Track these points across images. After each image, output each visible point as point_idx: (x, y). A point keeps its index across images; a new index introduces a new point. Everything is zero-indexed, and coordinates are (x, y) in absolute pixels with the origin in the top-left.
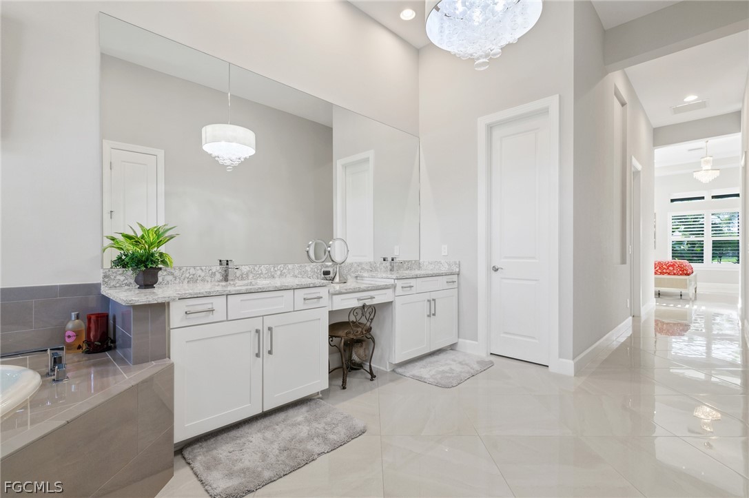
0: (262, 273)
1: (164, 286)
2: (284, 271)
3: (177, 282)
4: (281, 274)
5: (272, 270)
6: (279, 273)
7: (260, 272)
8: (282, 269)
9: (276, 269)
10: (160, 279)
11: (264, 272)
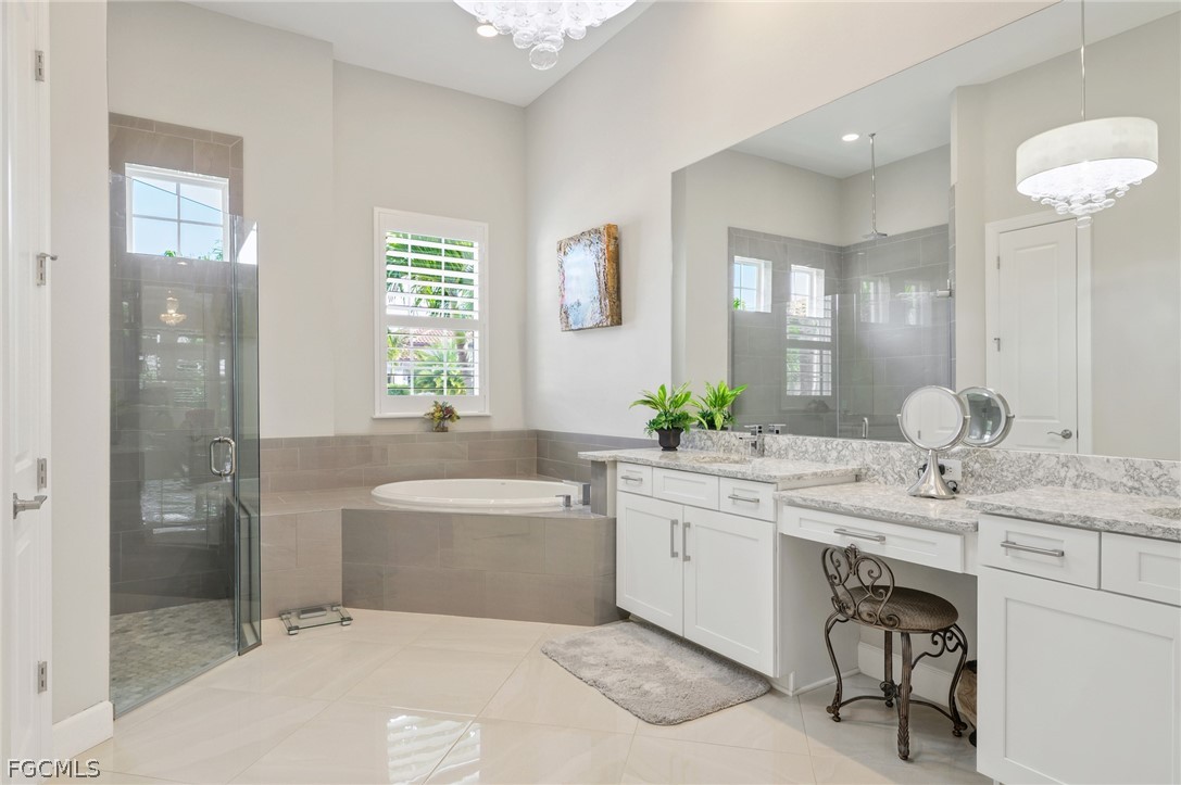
0: (806, 452)
1: (689, 449)
2: (843, 452)
3: (715, 448)
4: (838, 458)
5: (823, 447)
6: (834, 454)
7: (804, 449)
8: (840, 448)
9: (829, 447)
10: (682, 442)
11: (811, 450)
